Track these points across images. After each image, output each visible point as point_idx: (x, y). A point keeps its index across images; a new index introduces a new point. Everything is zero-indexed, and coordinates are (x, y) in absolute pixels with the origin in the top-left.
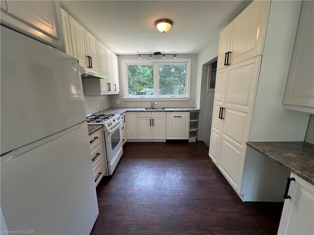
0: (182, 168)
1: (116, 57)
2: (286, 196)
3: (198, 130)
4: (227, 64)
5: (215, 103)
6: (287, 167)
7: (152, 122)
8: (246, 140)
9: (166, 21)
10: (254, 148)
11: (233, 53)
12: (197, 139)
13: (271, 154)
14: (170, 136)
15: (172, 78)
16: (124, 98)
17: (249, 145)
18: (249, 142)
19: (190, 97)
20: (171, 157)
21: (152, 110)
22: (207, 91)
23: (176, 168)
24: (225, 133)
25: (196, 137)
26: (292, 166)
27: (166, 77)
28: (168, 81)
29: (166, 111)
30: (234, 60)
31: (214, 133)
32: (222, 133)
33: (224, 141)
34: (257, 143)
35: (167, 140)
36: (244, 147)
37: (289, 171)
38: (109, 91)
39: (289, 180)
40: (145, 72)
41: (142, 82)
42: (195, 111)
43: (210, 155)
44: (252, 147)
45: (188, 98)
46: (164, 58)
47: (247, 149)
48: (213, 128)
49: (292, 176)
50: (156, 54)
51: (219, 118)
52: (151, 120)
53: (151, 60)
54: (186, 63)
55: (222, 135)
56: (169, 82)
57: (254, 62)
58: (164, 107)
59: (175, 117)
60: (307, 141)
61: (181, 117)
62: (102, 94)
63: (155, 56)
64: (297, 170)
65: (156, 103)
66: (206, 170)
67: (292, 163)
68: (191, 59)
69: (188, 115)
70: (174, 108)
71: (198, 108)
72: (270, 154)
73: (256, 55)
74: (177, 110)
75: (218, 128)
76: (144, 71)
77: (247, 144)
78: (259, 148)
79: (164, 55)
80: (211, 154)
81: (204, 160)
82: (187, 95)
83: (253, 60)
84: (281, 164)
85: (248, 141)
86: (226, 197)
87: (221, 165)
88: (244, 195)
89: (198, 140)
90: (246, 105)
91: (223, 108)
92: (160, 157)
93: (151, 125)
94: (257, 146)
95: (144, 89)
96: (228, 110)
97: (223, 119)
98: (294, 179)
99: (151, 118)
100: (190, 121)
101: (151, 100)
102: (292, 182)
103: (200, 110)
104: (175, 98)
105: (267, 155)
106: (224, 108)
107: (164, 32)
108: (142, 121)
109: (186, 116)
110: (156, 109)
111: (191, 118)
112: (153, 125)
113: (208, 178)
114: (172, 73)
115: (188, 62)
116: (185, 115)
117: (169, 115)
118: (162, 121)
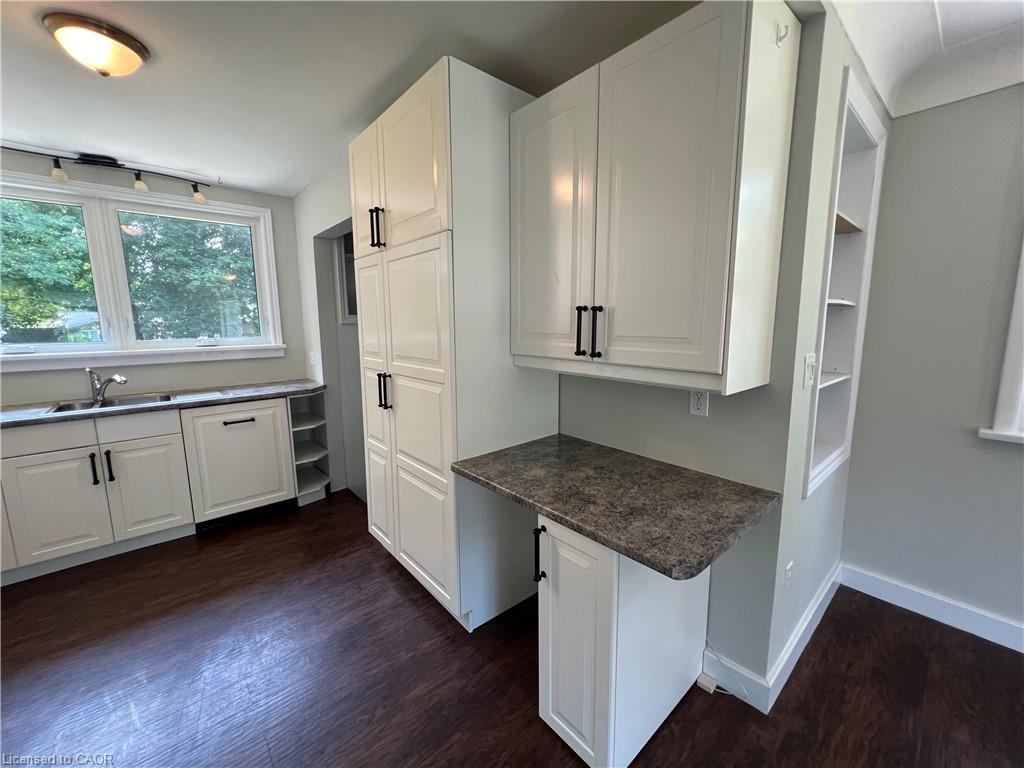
0: (277, 614)
2: (539, 576)
3: (327, 456)
4: (377, 243)
5: (365, 360)
6: (531, 505)
7: (102, 467)
8: (450, 459)
10: (469, 475)
11: (389, 212)
12: (328, 488)
13: (502, 481)
14: (213, 507)
15: (214, 274)
17: (459, 470)
18: (456, 463)
19: (285, 346)
20: (223, 592)
21: (96, 410)
22: (341, 322)
23: (245, 625)
24: (401, 451)
25: (325, 483)
26: (536, 498)
27: (187, 266)
28: (197, 283)
29: (181, 407)
30: (394, 234)
31: (373, 456)
32: (394, 451)
33: (403, 474)
34: (475, 462)
35: (199, 526)
36: (448, 480)
37: (534, 512)
39: (537, 532)
40: (57, 238)
41: (38, 280)
42: (307, 391)
43: (373, 529)
44: (464, 476)
45: (276, 350)
46: (139, 185)
47: (457, 483)
48: (369, 442)
49: (542, 521)
51: (381, 405)
52: (92, 456)
53: (61, 181)
54: (252, 224)
55: (397, 458)
56: (202, 289)
57: (437, 246)
58: (167, 389)
59: (226, 424)
60: (563, 432)
61: (253, 420)
64: (545, 504)
65: (117, 378)
66: (363, 586)
67: (538, 493)
68: (269, 211)
69: (281, 411)
70: (220, 390)
71: (320, 382)
72: (499, 483)
73: (439, 230)
74: (231, 395)
75: (381, 437)
76: (51, 231)
77: (453, 469)
78: (479, 472)
79: (138, 175)
80: (375, 525)
81: (355, 555)
82: (271, 339)
83: (432, 242)
84: (520, 501)
85: (455, 460)
86: (427, 644)
87: (404, 552)
88: (470, 614)
89: (332, 491)
90: (436, 362)
91: (385, 376)
92: (166, 611)
93: (96, 482)
94: (474, 469)
95: (59, 314)
96: (399, 382)
97: (391, 407)
98: (544, 529)
99: (94, 450)
100: (292, 430)
101: (87, 366)
102: (542, 536)
103: (324, 387)
104: (223, 352)
105: (495, 487)
106: (390, 376)
107: (105, 74)
109: (273, 414)
110: (121, 403)
111: (297, 417)
112: (112, 478)
113: (373, 608)
114: (214, 255)
115: (257, 219)
116: (271, 412)
117: (195, 419)
118: (162, 450)
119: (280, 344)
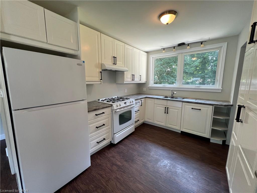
1: (146, 54)
7: (167, 110)
9: (168, 12)
14: (185, 129)
16: (149, 86)
21: (168, 99)
31: (233, 139)
35: (182, 132)
38: (133, 80)
43: (227, 168)
45: (219, 90)
48: (233, 132)
50: (180, 45)
52: (165, 108)
54: (220, 49)
59: (192, 109)
61: (200, 110)
62: (125, 82)
63: (180, 47)
65: (175, 93)
68: (227, 43)
70: (196, 99)
75: (236, 134)
79: (188, 45)
82: (218, 86)
91: (241, 107)
93: (165, 113)
97: (242, 122)
99: (166, 106)
100: (213, 117)
101: (171, 89)
106: (245, 107)
107: (167, 24)
108: (158, 107)
111: (215, 113)
112: (167, 113)
115: (222, 47)
116: (207, 109)
117: (185, 105)
118: (177, 110)
119: (220, 88)
